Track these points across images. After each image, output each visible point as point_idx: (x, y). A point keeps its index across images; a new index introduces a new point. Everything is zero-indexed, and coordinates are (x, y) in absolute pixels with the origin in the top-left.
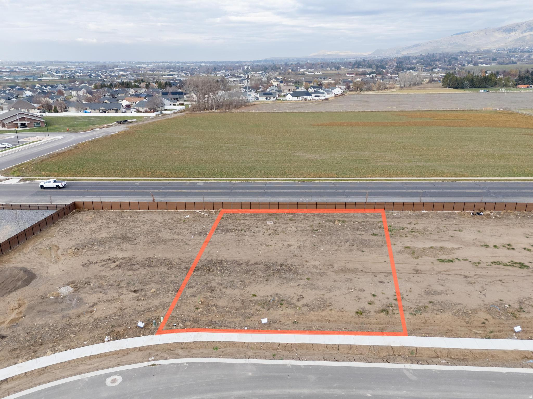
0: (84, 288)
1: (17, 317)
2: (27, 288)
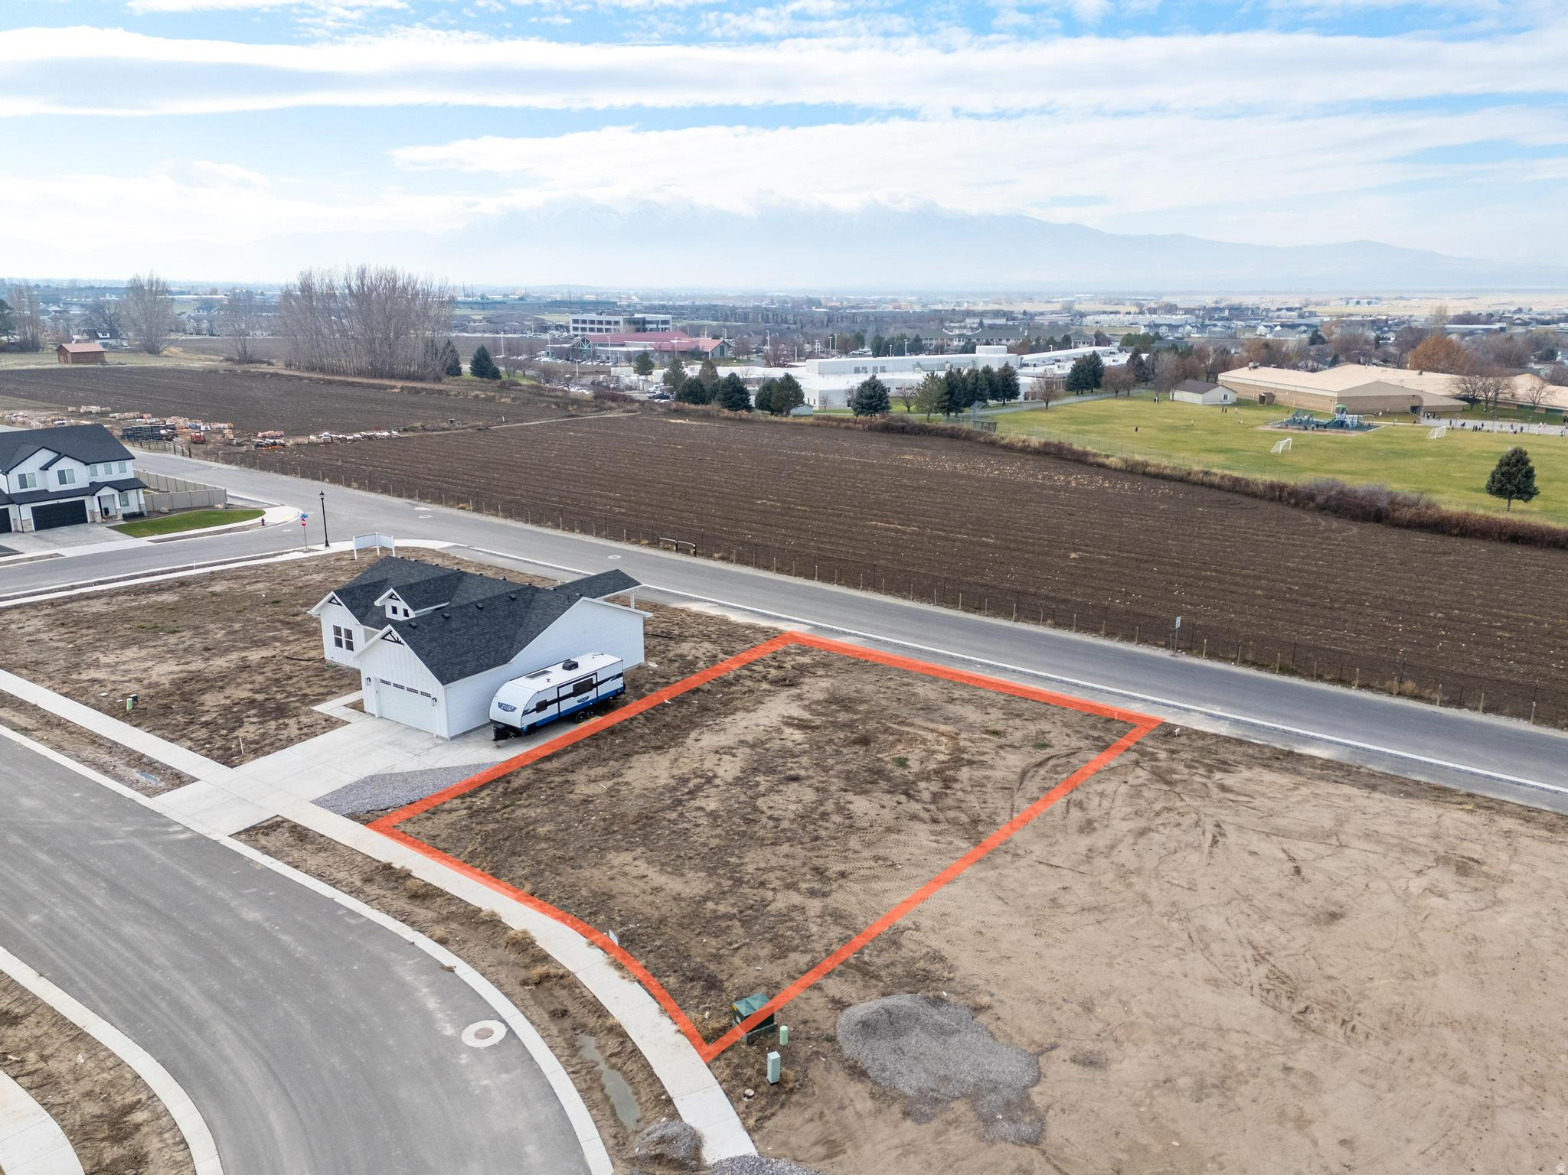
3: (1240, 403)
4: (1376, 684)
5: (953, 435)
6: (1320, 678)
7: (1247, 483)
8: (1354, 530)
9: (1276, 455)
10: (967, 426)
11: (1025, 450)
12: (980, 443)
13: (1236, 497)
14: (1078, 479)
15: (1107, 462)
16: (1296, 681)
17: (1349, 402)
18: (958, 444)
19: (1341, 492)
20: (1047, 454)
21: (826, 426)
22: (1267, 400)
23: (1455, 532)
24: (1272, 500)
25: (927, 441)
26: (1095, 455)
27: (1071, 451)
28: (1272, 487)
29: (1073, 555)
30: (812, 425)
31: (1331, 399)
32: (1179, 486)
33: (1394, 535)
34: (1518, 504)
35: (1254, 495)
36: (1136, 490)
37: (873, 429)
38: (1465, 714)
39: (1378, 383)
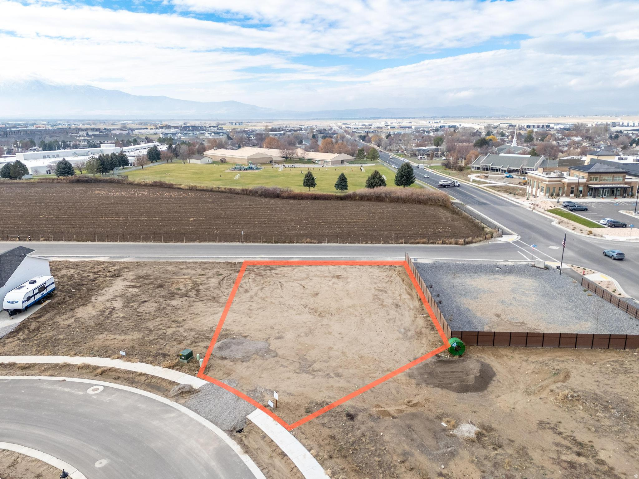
0: (484, 447)
1: (392, 412)
2: (453, 395)
3: (214, 163)
4: (300, 241)
5: (112, 182)
6: (285, 242)
7: (234, 190)
8: (273, 201)
9: (236, 180)
10: (116, 177)
11: (146, 185)
12: (124, 184)
13: (232, 195)
14: (174, 194)
15: (181, 187)
16: (279, 244)
17: (251, 160)
18: (116, 185)
19: (265, 190)
20: (156, 186)
21: (46, 182)
22: (223, 161)
23: (300, 198)
24: (244, 194)
25: (101, 185)
26: (175, 185)
27: (166, 184)
28: (243, 190)
29: (191, 219)
30: (38, 183)
31: (245, 159)
32: (211, 193)
33: (284, 201)
34: (312, 189)
35: (238, 193)
36: (197, 196)
37: (71, 182)
38: (323, 244)
39: (259, 153)
